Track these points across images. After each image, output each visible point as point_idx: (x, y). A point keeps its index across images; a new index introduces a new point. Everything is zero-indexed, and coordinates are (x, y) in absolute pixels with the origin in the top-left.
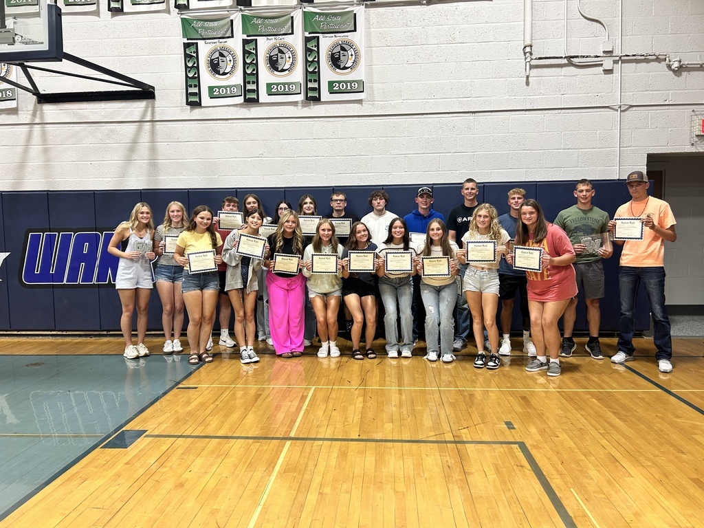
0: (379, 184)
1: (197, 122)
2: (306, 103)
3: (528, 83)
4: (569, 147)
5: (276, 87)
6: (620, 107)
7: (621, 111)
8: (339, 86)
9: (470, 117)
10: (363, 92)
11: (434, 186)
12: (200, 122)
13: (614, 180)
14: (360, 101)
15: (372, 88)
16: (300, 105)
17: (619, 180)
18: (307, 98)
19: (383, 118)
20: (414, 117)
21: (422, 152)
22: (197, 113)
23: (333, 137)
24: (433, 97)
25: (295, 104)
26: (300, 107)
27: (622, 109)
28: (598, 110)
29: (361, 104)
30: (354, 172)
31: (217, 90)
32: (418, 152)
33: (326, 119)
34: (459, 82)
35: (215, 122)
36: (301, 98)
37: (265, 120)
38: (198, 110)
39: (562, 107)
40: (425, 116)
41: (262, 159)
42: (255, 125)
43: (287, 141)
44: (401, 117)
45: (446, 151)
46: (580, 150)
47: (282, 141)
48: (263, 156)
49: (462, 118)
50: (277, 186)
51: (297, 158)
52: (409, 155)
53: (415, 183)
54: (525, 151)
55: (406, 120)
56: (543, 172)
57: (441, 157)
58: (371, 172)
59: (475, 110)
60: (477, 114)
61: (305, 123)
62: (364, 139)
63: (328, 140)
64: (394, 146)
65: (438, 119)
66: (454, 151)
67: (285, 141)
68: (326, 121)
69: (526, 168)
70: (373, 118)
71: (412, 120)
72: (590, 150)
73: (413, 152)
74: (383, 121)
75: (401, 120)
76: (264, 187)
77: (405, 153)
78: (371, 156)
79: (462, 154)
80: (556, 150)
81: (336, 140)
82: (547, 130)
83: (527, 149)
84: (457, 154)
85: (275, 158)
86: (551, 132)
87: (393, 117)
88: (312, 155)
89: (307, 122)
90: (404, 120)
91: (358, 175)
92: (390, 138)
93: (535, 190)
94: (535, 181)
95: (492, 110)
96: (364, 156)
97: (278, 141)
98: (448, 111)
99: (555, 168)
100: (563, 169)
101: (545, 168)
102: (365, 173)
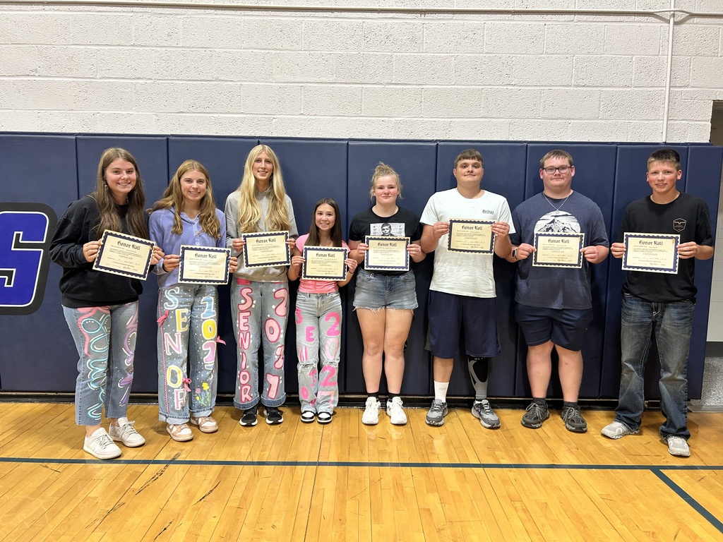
0: (253, 135)
4: (586, 82)
6: (674, 15)
7: (675, 23)
9: (417, 20)
11: (350, 143)
13: (658, 144)
17: (665, 143)
19: (261, 13)
20: (316, 14)
21: (331, 80)
23: (169, 44)
27: (678, 19)
28: (637, 18)
30: (208, 110)
32: (324, 79)
33: (155, 10)
37: (41, 7)
39: (577, 9)
40: (336, 14)
41: (36, 79)
42: (21, 15)
43: (82, 47)
44: (293, 14)
45: (372, 81)
46: (604, 89)
47: (73, 47)
48: (37, 75)
49: (401, 21)
50: (64, 131)
51: (101, 80)
52: (307, 85)
53: (318, 137)
54: (510, 87)
55: (301, 19)
56: (539, 125)
57: (364, 91)
58: (239, 111)
59: (424, 8)
60: (429, 16)
61: (115, 14)
62: (225, 50)
63: (159, 49)
64: (280, 66)
65: (360, 21)
66: (386, 81)
67: (78, 47)
68: (155, 14)
69: (511, 117)
70: (243, 12)
71: (313, 19)
72: (621, 89)
73: (313, 79)
74: (262, 18)
75: (293, 19)
76: (39, 131)
77: (301, 80)
78: (239, 83)
79: (401, 87)
80: (563, 88)
81: (175, 49)
82: (548, 51)
83: (513, 83)
84: (392, 86)
85: (60, 79)
86: (556, 54)
87: (278, 13)
88: (129, 76)
89: (119, 14)
90: (299, 19)
91: (215, 115)
92: (274, 52)
93: (525, 156)
94: (525, 142)
95: (456, 8)
96: (226, 83)
97: (65, 47)
98: (378, 7)
99: (560, 119)
100: (572, 121)
101: (542, 118)
102: (229, 113)
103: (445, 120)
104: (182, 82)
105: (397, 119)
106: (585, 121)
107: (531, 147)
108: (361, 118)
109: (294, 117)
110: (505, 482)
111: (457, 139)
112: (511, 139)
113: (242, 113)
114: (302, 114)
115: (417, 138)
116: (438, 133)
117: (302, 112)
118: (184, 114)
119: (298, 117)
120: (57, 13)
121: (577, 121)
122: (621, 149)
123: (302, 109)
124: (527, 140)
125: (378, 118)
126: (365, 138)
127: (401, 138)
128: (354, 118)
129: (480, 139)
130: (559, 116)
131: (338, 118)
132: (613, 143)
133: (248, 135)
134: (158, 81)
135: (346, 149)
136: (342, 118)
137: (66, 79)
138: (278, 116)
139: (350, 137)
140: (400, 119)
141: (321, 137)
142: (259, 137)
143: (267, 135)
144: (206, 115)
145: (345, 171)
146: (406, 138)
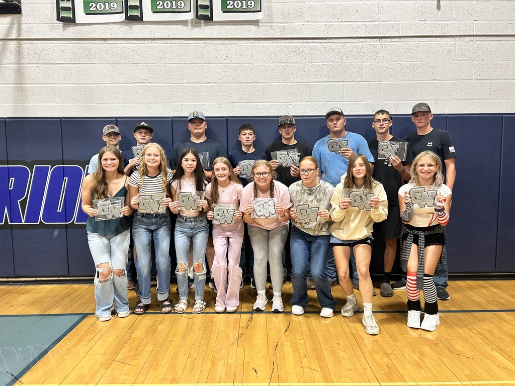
0: (277, 115)
1: (70, 42)
2: (196, 22)
3: (439, 7)
4: (482, 77)
5: (161, 3)
8: (233, 4)
9: (377, 43)
10: (260, 11)
12: (74, 42)
14: (256, 23)
15: (270, 8)
16: (189, 25)
18: (197, 16)
19: (282, 41)
20: (316, 41)
21: (325, 80)
22: (71, 31)
23: (227, 61)
24: (337, 20)
25: (184, 23)
26: (190, 27)
29: (258, 25)
30: (250, 101)
31: (94, 5)
32: (321, 80)
33: (219, 41)
34: (365, 4)
35: (92, 42)
36: (190, 16)
37: (150, 41)
38: (71, 28)
39: (475, 34)
40: (328, 40)
41: (147, 84)
42: (138, 46)
43: (174, 65)
44: (302, 41)
45: (350, 80)
46: (493, 81)
47: (169, 65)
48: (147, 82)
49: (367, 44)
50: (163, 116)
51: (186, 85)
52: (310, 83)
53: (317, 115)
54: (435, 81)
55: (307, 44)
56: (453, 104)
57: (345, 86)
58: (268, 101)
59: (382, 35)
60: (384, 40)
61: (195, 45)
62: (261, 64)
63: (221, 65)
64: (294, 73)
65: (343, 44)
66: (359, 80)
67: (172, 65)
68: (219, 44)
69: (435, 100)
70: (271, 41)
71: (314, 44)
72: (503, 81)
73: (314, 80)
74: (283, 45)
75: (302, 44)
76: (148, 116)
77: (306, 80)
78: (269, 84)
79: (368, 83)
80: (468, 81)
81: (230, 65)
82: (458, 59)
83: (437, 79)
84: (362, 83)
85: (161, 84)
86: (463, 60)
87: (293, 41)
88: (203, 82)
89: (197, 45)
90: (305, 44)
91: (254, 104)
92: (290, 64)
93: (446, 124)
94: (445, 114)
95: (401, 35)
96: (261, 84)
97: (164, 65)
98: (354, 36)
99: (466, 99)
100: (474, 101)
101: (455, 100)
102: (263, 102)
103: (395, 102)
104: (234, 84)
105: (365, 102)
106: (482, 101)
107: (450, 118)
108: (343, 102)
109: (302, 103)
110: (460, 320)
111: (402, 113)
112: (436, 113)
113: (271, 102)
116: (391, 110)
117: (307, 100)
118: (236, 104)
119: (304, 103)
120: (159, 45)
121: (477, 101)
122: (505, 117)
123: (307, 98)
128: (339, 103)
130: (466, 98)
132: (500, 114)
133: (274, 115)
134: (220, 84)
136: (331, 103)
137: (165, 84)
138: (292, 103)
140: (367, 102)
141: (318, 115)
144: (249, 104)
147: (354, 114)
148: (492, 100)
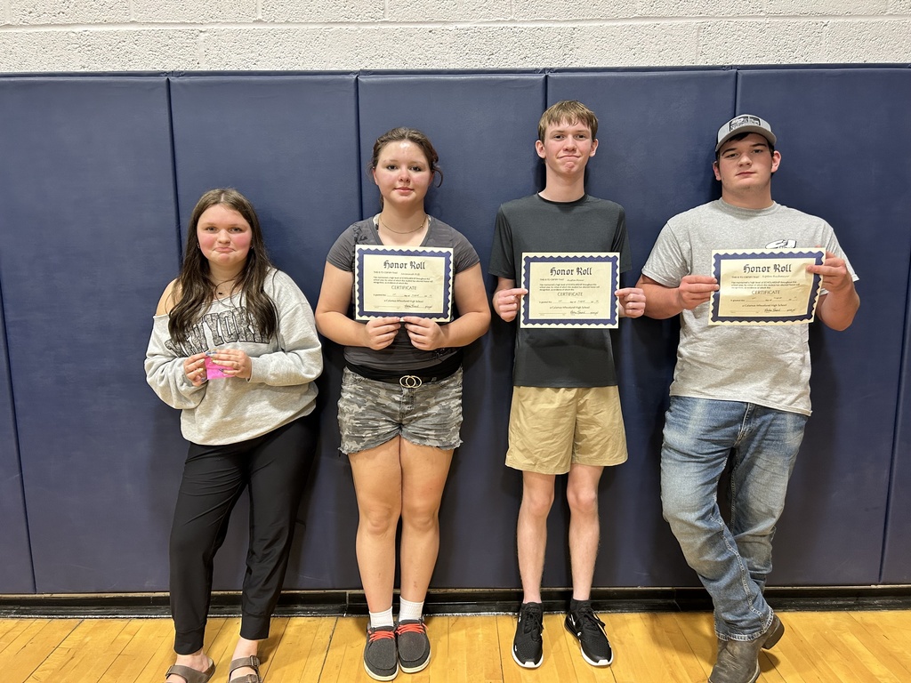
0: (159, 68)
11: (362, 79)
53: (297, 68)
56: (761, 31)
58: (126, 18)
69: (700, 16)
91: (77, 29)
93: (731, 97)
94: (731, 67)
99: (806, 15)
100: (832, 21)
101: (768, 15)
102: (106, 23)
103: (562, 25)
105: (459, 26)
106: (858, 20)
107: (744, 77)
108: (384, 26)
109: (243, 27)
111: (587, 65)
112: (701, 63)
113: (133, 22)
114: (260, 21)
115: (503, 66)
116: (547, 54)
117: (260, 17)
118: (13, 31)
119: (251, 27)
121: (841, 20)
123: (260, 9)
124: (734, 63)
125: (419, 26)
126: (394, 68)
127: (471, 66)
128: (369, 27)
129: (636, 64)
130: (805, 10)
131: (337, 27)
133: (149, 69)
135: (353, 90)
136: (344, 27)
138: (209, 27)
139: (363, 67)
140: (467, 25)
142: (173, 73)
143: (189, 68)
144: (58, 29)
145: (354, 139)
146: (480, 66)
147: (422, 67)
148: (892, 19)
